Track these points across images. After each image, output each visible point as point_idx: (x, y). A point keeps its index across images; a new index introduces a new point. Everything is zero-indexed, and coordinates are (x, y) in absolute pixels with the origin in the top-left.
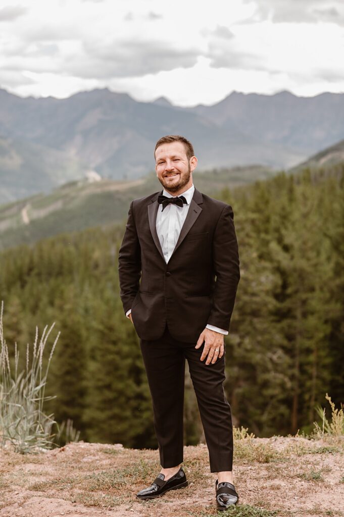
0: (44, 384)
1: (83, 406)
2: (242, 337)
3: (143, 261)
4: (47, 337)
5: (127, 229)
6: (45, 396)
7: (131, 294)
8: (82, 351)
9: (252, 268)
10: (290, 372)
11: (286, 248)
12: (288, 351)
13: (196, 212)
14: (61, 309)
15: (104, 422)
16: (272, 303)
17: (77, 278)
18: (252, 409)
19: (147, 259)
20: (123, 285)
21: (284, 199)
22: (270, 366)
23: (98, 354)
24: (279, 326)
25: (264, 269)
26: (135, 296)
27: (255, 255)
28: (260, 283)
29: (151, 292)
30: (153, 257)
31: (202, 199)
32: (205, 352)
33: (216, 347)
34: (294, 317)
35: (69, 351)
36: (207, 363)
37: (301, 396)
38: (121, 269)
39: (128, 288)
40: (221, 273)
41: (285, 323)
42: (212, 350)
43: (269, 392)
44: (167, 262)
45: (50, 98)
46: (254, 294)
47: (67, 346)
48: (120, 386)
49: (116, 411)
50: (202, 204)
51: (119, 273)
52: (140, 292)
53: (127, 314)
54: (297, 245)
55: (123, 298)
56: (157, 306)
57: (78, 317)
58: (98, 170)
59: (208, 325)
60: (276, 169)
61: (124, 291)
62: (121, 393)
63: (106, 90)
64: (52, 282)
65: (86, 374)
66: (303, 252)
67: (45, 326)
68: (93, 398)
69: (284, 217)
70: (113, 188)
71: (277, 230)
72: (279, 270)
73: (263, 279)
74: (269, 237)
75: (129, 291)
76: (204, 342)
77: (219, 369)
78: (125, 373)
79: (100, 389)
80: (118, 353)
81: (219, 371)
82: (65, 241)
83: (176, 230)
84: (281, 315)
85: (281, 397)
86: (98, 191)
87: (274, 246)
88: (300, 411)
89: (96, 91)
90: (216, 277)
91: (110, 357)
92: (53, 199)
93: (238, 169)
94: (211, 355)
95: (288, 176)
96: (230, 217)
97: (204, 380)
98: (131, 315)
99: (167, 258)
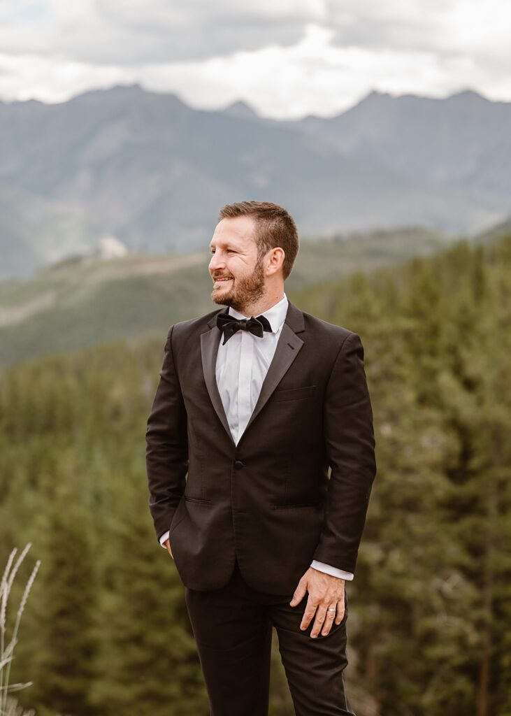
0: (9, 660)
1: (91, 676)
2: (387, 550)
3: (192, 440)
4: (15, 570)
5: (162, 378)
6: (10, 683)
7: (168, 503)
8: (88, 574)
9: (406, 421)
10: (476, 614)
11: (469, 385)
12: (473, 576)
13: (293, 349)
14: (51, 493)
15: (128, 705)
16: (443, 487)
17: (81, 435)
18: (404, 684)
19: (199, 436)
20: (154, 486)
21: (465, 294)
22: (437, 602)
23: (119, 580)
24: (454, 528)
25: (428, 423)
26: (176, 506)
27: (410, 396)
28: (420, 450)
29: (207, 499)
30: (211, 434)
31: (303, 323)
32: (308, 613)
33: (331, 603)
34: (483, 513)
35: (66, 573)
36: (313, 635)
37: (495, 658)
38: (151, 454)
39: (164, 491)
40: (340, 462)
41: (467, 523)
42: (322, 609)
43: (436, 652)
44: (237, 441)
45: (33, 102)
46: (408, 470)
47: (60, 564)
48: (158, 638)
49: (152, 684)
50: (303, 332)
51: (148, 464)
52: (186, 499)
53: (162, 541)
54: (489, 378)
55: (155, 510)
56: (217, 525)
57: (81, 511)
58: (120, 235)
59: (314, 561)
60: (450, 235)
61: (157, 497)
62: (161, 652)
63: (136, 88)
64: (36, 443)
65: (96, 615)
66: (500, 391)
67: (12, 550)
68: (110, 661)
69: (466, 326)
70: (149, 269)
71: (452, 350)
72: (456, 426)
73: (425, 441)
74: (436, 363)
75: (166, 496)
76: (307, 594)
77: (336, 645)
78: (168, 614)
79: (122, 643)
80: (157, 577)
81: (336, 651)
82: (58, 368)
83: (254, 382)
84: (459, 508)
85: (459, 660)
86: (121, 274)
87: (446, 380)
88: (493, 686)
89: (118, 89)
90: (330, 470)
91: (140, 585)
92: (38, 288)
93: (381, 235)
94: (319, 619)
95: (472, 248)
96: (356, 356)
97: (308, 666)
98: (168, 542)
99: (237, 435)
